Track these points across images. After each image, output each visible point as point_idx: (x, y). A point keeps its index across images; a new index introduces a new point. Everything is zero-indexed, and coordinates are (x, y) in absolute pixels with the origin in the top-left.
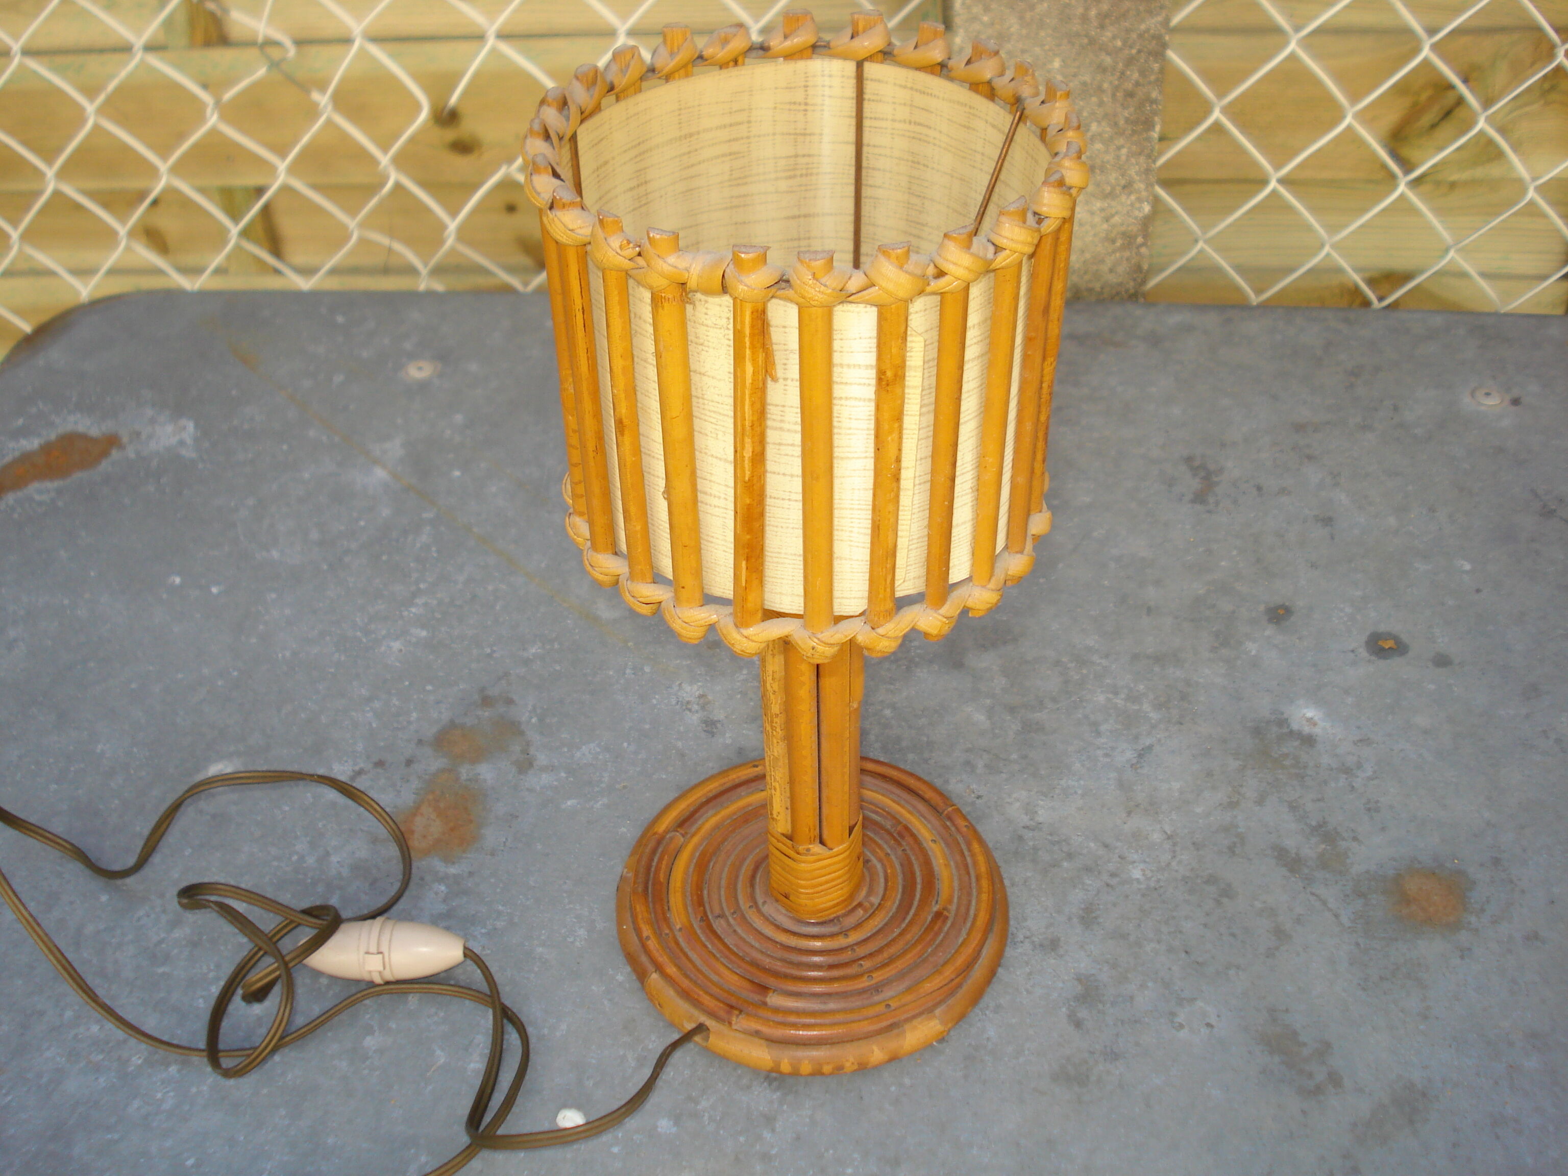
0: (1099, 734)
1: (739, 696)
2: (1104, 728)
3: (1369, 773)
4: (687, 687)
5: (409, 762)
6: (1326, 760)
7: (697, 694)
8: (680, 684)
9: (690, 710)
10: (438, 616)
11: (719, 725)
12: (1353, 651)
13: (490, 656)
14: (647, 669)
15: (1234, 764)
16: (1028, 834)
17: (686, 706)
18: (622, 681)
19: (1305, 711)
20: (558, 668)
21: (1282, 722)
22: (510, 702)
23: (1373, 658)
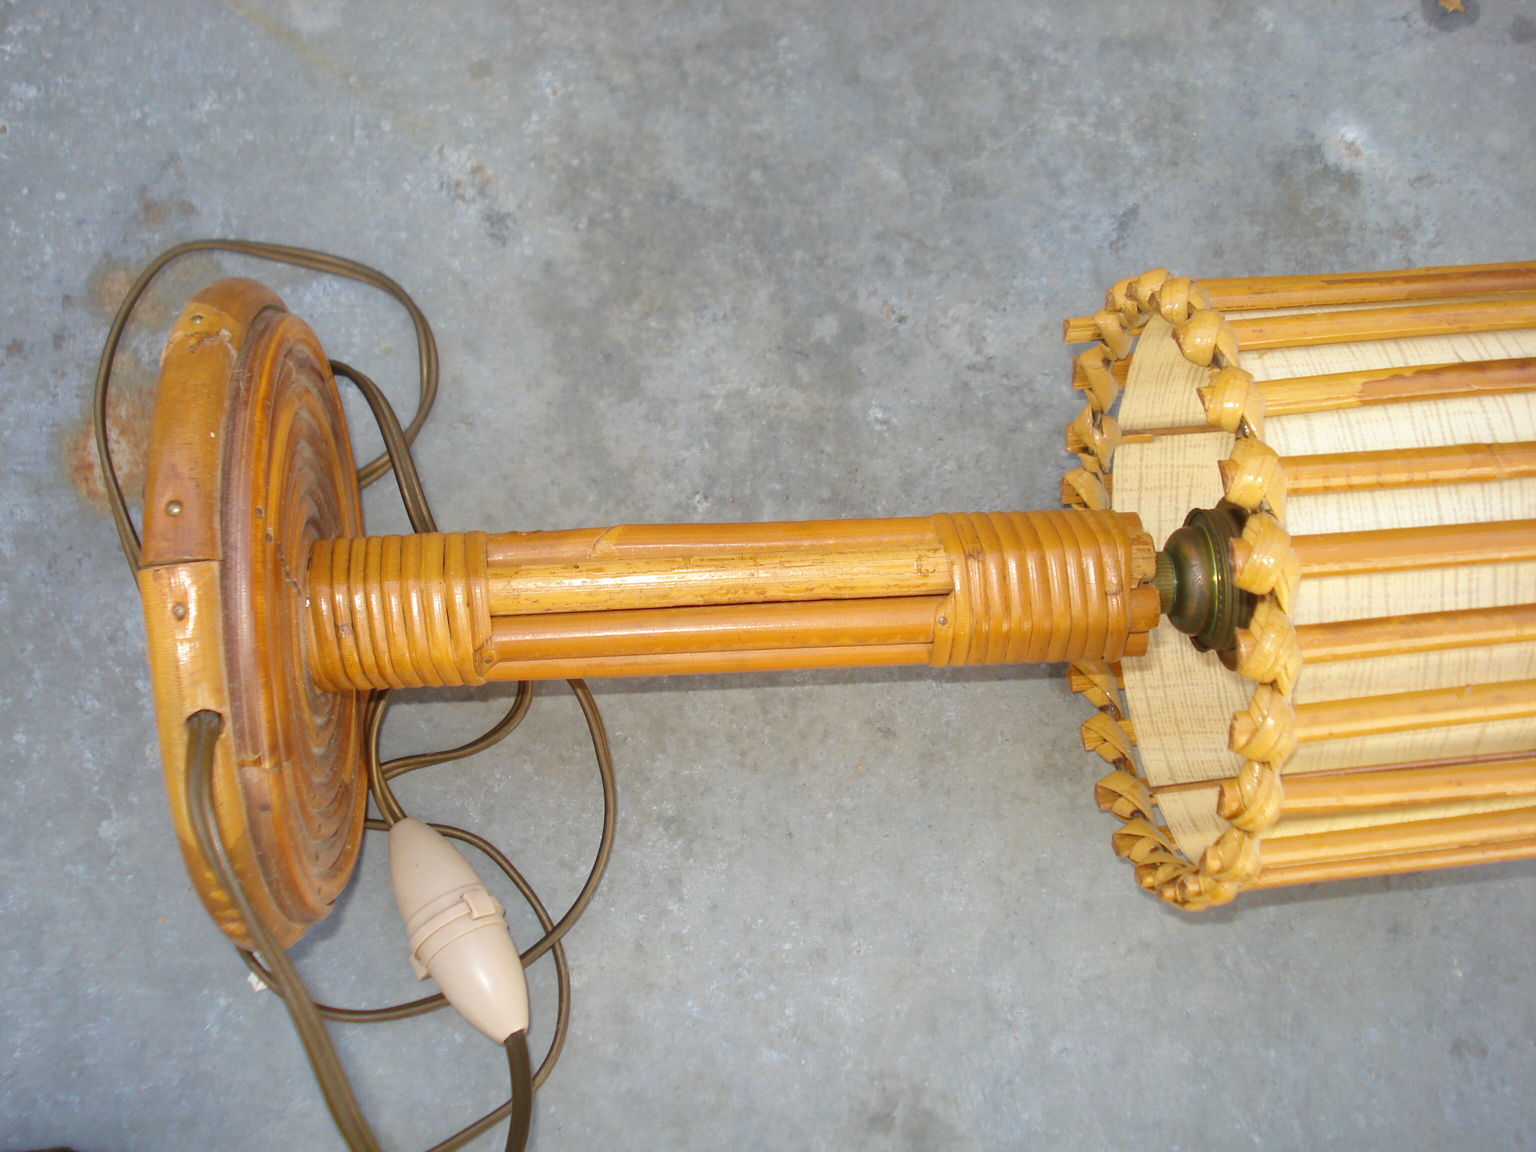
0: (1062, 192)
1: (532, 165)
2: (1069, 178)
3: (1431, 236)
4: (453, 156)
5: (59, 340)
6: (1374, 216)
7: (469, 166)
8: (441, 150)
9: (462, 198)
10: (49, 55)
11: (510, 223)
12: (1405, 18)
13: (141, 124)
14: (386, 126)
15: (1251, 232)
16: (975, 379)
17: (454, 189)
18: (352, 153)
19: (1343, 130)
20: (250, 137)
21: (1314, 152)
22: (188, 210)
23: (1433, 29)
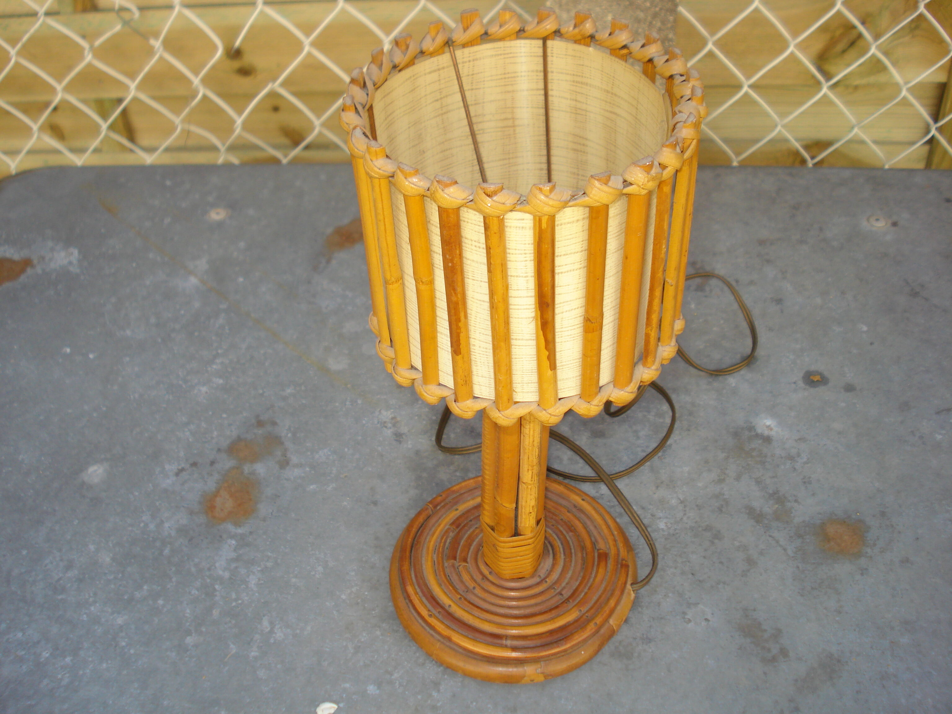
0: (638, 438)
1: (416, 418)
2: (642, 434)
3: (805, 460)
4: (384, 413)
5: (212, 463)
6: (778, 452)
7: (390, 417)
8: (380, 411)
9: (386, 427)
10: (230, 370)
11: (404, 436)
12: (795, 383)
13: (262, 395)
14: (359, 402)
15: (722, 456)
17: (384, 424)
18: (344, 409)
19: (765, 421)
20: (304, 402)
21: (751, 428)
22: (274, 424)
23: (807, 387)
